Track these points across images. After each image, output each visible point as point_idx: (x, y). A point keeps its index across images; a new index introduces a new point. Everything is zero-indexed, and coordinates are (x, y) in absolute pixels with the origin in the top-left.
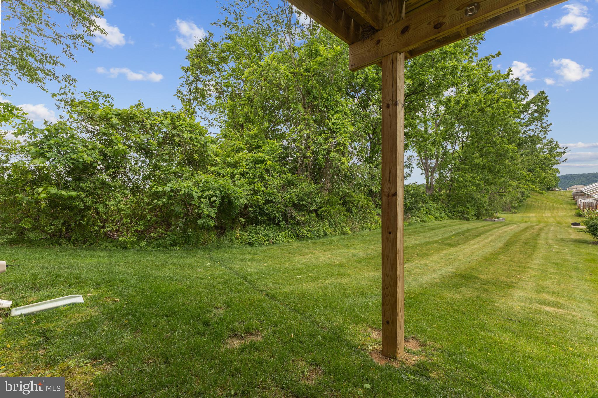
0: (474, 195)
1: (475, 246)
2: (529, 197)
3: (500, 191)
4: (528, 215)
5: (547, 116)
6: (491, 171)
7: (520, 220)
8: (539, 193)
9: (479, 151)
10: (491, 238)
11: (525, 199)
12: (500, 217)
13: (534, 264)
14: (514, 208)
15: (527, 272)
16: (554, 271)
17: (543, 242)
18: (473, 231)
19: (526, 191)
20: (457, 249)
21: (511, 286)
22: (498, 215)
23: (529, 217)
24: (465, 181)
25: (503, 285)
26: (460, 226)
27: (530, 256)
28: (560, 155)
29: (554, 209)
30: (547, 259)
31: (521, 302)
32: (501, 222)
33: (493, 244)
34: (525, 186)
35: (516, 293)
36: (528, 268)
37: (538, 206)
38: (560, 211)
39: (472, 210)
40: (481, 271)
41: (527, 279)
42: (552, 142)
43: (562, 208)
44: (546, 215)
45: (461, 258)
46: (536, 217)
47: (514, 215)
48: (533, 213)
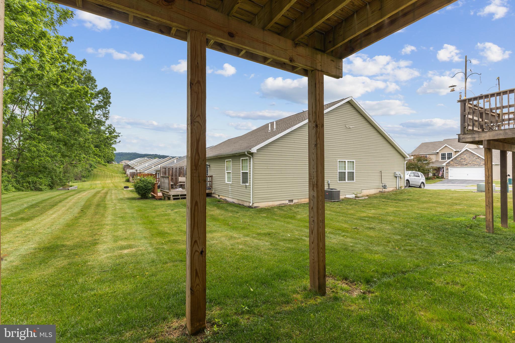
0: (49, 166)
1: (54, 216)
2: (96, 168)
3: (73, 162)
4: (95, 182)
5: (109, 106)
6: (65, 144)
7: (89, 187)
8: (103, 165)
9: (54, 123)
10: (68, 205)
11: (92, 170)
12: (73, 186)
13: (108, 221)
14: (84, 177)
15: (104, 228)
16: (122, 223)
17: (110, 202)
18: (49, 201)
19: (93, 163)
20: (34, 221)
21: (95, 243)
22: (71, 184)
23: (96, 184)
24: (38, 150)
25: (88, 244)
26: (33, 198)
27: (103, 215)
28: (116, 137)
29: (112, 177)
30: (115, 215)
31: (107, 253)
32: (74, 190)
33: (71, 210)
34: (94, 159)
35: (101, 247)
36: (104, 224)
37: (102, 175)
38: (116, 178)
39: (46, 181)
40: (66, 238)
41: (105, 234)
42: (111, 127)
43: (117, 176)
44: (108, 181)
45: (41, 231)
46: (101, 183)
47: (84, 183)
48: (98, 180)
